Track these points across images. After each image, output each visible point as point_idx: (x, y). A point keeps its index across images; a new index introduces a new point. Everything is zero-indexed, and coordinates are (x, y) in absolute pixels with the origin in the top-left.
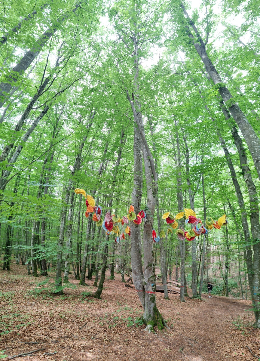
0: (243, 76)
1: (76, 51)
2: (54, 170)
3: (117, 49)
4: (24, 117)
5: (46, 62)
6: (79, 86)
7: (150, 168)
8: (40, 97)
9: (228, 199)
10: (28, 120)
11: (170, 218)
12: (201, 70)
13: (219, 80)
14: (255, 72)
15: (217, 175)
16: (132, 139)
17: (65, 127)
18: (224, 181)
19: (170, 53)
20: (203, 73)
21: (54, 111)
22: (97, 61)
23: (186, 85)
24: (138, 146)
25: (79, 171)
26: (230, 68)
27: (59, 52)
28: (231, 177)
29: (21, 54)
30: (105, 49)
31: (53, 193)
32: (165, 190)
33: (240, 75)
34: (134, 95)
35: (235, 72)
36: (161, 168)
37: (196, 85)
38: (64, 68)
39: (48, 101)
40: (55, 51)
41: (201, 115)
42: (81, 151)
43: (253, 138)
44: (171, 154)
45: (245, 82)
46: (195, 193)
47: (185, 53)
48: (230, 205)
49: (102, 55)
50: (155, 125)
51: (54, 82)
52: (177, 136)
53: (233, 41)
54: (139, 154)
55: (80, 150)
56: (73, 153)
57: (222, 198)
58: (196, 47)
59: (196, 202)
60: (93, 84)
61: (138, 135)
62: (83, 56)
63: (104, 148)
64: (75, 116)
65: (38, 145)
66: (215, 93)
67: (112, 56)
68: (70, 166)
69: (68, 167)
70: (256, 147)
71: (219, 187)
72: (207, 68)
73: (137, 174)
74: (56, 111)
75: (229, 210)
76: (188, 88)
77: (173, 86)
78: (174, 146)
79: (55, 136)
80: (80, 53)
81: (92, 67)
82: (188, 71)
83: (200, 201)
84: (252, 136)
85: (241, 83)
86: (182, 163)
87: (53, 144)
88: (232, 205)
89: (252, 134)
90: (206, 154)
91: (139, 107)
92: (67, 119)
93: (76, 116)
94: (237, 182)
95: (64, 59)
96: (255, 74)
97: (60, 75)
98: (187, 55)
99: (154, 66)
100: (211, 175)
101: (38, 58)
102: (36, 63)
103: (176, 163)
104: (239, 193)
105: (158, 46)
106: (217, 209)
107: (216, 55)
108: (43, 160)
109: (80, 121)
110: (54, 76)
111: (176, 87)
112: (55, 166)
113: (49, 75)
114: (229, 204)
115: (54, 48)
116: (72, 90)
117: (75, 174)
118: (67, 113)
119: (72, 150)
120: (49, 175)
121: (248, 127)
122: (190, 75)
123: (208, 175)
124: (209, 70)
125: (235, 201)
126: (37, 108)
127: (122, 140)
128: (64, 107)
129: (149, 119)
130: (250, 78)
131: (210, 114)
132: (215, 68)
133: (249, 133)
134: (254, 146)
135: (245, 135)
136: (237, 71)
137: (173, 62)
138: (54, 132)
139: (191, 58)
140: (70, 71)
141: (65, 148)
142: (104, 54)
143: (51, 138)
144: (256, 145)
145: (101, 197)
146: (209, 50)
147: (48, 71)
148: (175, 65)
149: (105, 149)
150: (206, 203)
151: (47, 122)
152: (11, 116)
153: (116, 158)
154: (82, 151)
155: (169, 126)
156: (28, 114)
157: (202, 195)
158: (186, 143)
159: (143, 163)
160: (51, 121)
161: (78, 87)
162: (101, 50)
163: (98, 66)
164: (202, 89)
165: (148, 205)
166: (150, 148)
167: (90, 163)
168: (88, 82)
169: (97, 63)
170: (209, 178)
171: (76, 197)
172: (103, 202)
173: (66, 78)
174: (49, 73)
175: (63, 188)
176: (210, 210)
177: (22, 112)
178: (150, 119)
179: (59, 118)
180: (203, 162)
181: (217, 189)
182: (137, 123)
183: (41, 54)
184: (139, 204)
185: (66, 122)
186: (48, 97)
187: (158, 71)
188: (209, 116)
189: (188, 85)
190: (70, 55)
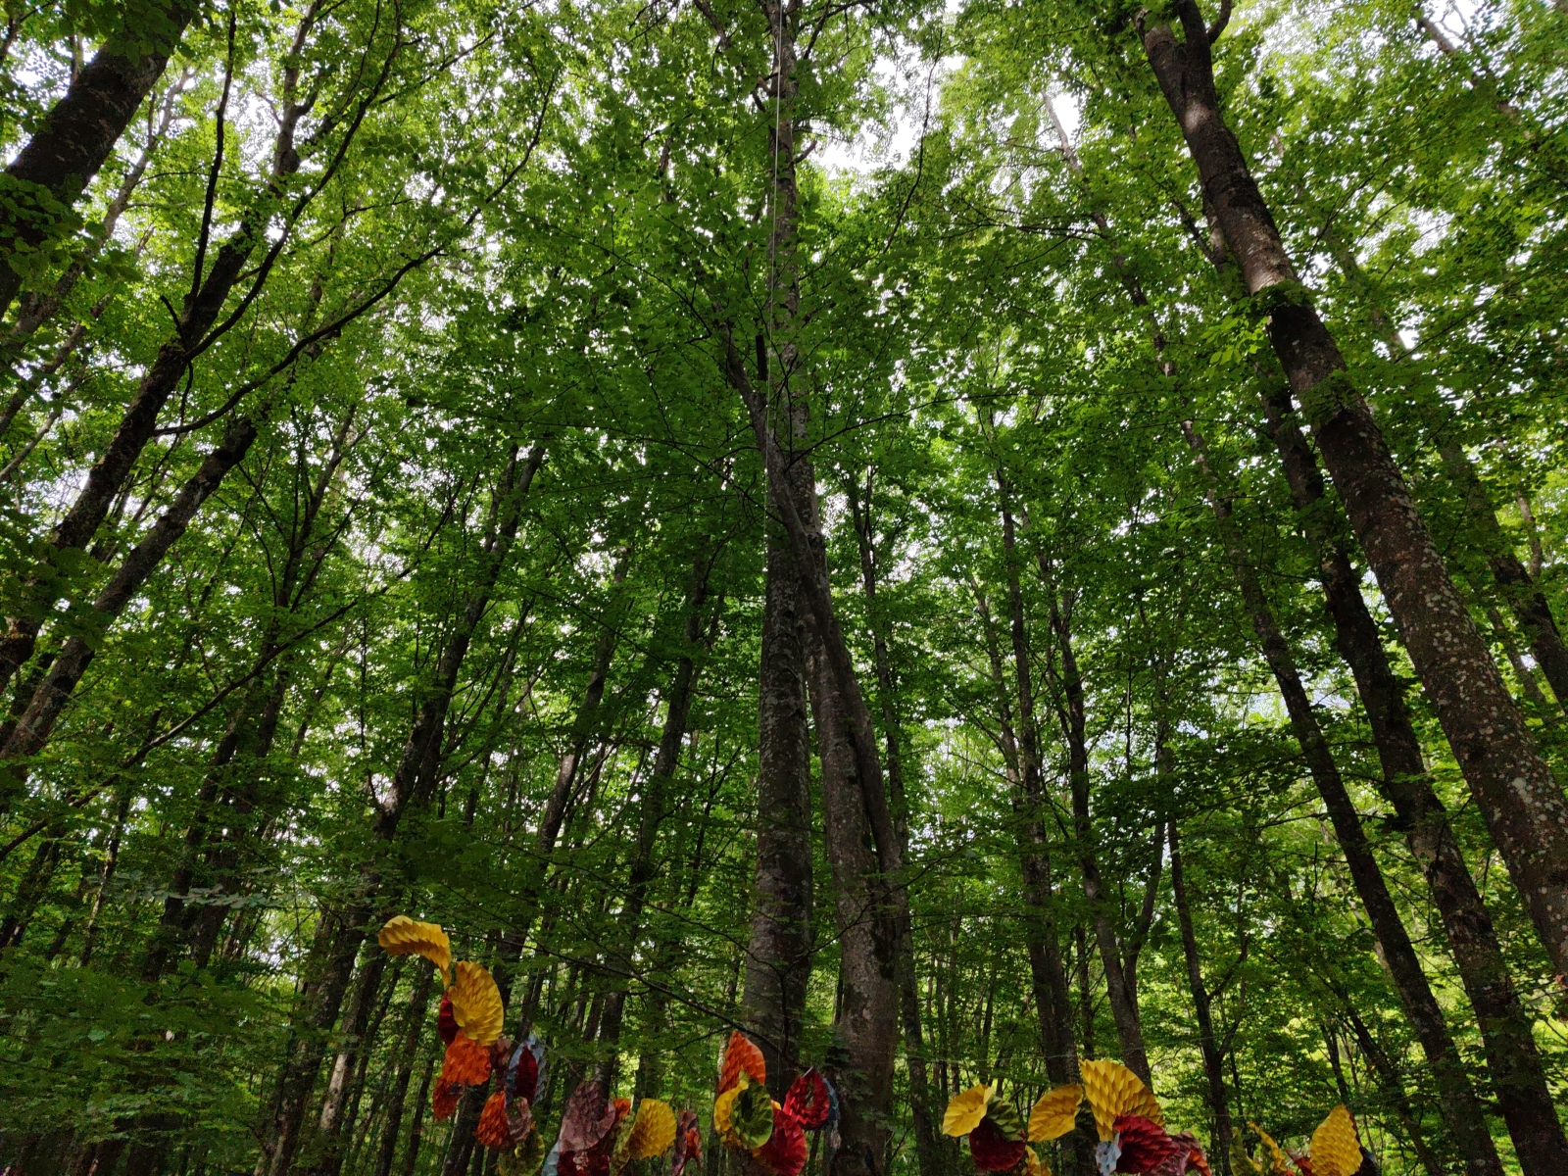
0: (1418, 249)
1: (402, 72)
2: (276, 802)
3: (663, 62)
4: (107, 482)
5: (213, 143)
6: (432, 301)
7: (856, 786)
8: (197, 364)
9: (1341, 992)
10: (132, 505)
11: (999, 1129)
12: (1180, 205)
13: (1274, 262)
14: (1494, 222)
15: (1255, 832)
16: (756, 619)
17: (357, 542)
18: (1301, 870)
19: (991, 94)
20: (1188, 225)
21: (288, 453)
22: (536, 142)
23: (1077, 304)
24: (788, 652)
25: (428, 809)
26: (1350, 194)
27: (292, 74)
28: (1336, 845)
29: (50, 84)
30: (582, 61)
31: (252, 951)
32: (957, 930)
33: (1405, 239)
34: (770, 353)
35: (1377, 226)
36: (925, 793)
37: (1139, 300)
38: (332, 182)
39: (246, 390)
40: (262, 68)
41: (1156, 485)
42: (451, 682)
43: (1442, 616)
44: (982, 711)
45: (1425, 285)
46: (1137, 947)
47: (1085, 95)
48: (1360, 1029)
49: (569, 103)
50: (891, 537)
51: (273, 272)
52: (1013, 605)
53: (1385, 24)
54: (792, 700)
55: (443, 676)
56: (398, 699)
57: (1303, 980)
58: (1154, 54)
59: (1151, 1009)
60: (517, 290)
61: (788, 591)
62: (445, 105)
63: (586, 668)
64: (420, 482)
65: (187, 647)
66: (1249, 343)
67: (630, 111)
68: (376, 778)
69: (362, 786)
70: (1458, 665)
71: (1275, 908)
72: (1208, 195)
73: (780, 826)
74: (302, 453)
75: (1361, 1063)
76: (1091, 318)
77: (1003, 307)
78: (997, 664)
79: (294, 594)
80: (427, 87)
81: (510, 176)
82: (1094, 211)
83: (1175, 1000)
84: (1438, 604)
85: (1405, 291)
86: (1047, 763)
87: (281, 639)
88: (1373, 1033)
89: (1435, 589)
90: (1182, 713)
91: (796, 422)
92: (368, 496)
93: (424, 481)
94: (1378, 879)
95: (329, 123)
96: (1491, 232)
97: (309, 229)
98: (1093, 114)
99: (889, 179)
100: (1222, 834)
101: (160, 117)
102: (152, 147)
103: (1012, 764)
104: (1399, 949)
105: (917, 51)
106: (1285, 1058)
107: (1273, 106)
108: (213, 738)
109: (449, 510)
110: (274, 233)
111: (1018, 315)
112: (286, 774)
113: (236, 226)
114: (1357, 1021)
115: (255, 46)
116: (393, 321)
117: (403, 825)
118: (368, 463)
119: (396, 679)
120: (238, 833)
121: (1419, 553)
122: (1105, 235)
123: (1203, 835)
124: (1224, 199)
125: (1390, 1005)
126: (186, 429)
127: (694, 623)
128: (345, 430)
129: (852, 504)
130: (1459, 260)
131: (1206, 470)
132: (1262, 190)
133: (1420, 582)
134: (1446, 657)
135: (1399, 596)
136: (1385, 214)
137: (1007, 154)
138: (290, 574)
139: (1118, 130)
140: (373, 201)
141: (350, 672)
142: (577, 96)
143: (270, 604)
144: (1461, 655)
145: (555, 969)
146: (1235, 76)
147: (227, 197)
148: (1017, 177)
149: (593, 675)
150: (1216, 1014)
151: (245, 516)
152: (28, 477)
153: (653, 730)
154: (459, 686)
155: (969, 545)
156: (131, 465)
157: (1182, 957)
158: (1065, 646)
159: (815, 759)
160: (275, 507)
161: (424, 305)
162: (560, 67)
163: (545, 171)
164: (1173, 325)
165: (851, 1033)
166: (859, 675)
167: (498, 758)
168: (488, 276)
169: (539, 151)
170: (1214, 855)
171: (397, 975)
172: (565, 1007)
173: (350, 247)
174: (238, 216)
175: (318, 914)
176: (1246, 1067)
177: (91, 456)
178: (861, 505)
179: (321, 489)
180: (1165, 759)
181: (1267, 923)
182: (782, 514)
183: (179, 90)
184: (792, 1027)
185: (359, 517)
186: (244, 365)
187: (913, 209)
188: (1205, 486)
189: (1089, 295)
190: (362, 94)
